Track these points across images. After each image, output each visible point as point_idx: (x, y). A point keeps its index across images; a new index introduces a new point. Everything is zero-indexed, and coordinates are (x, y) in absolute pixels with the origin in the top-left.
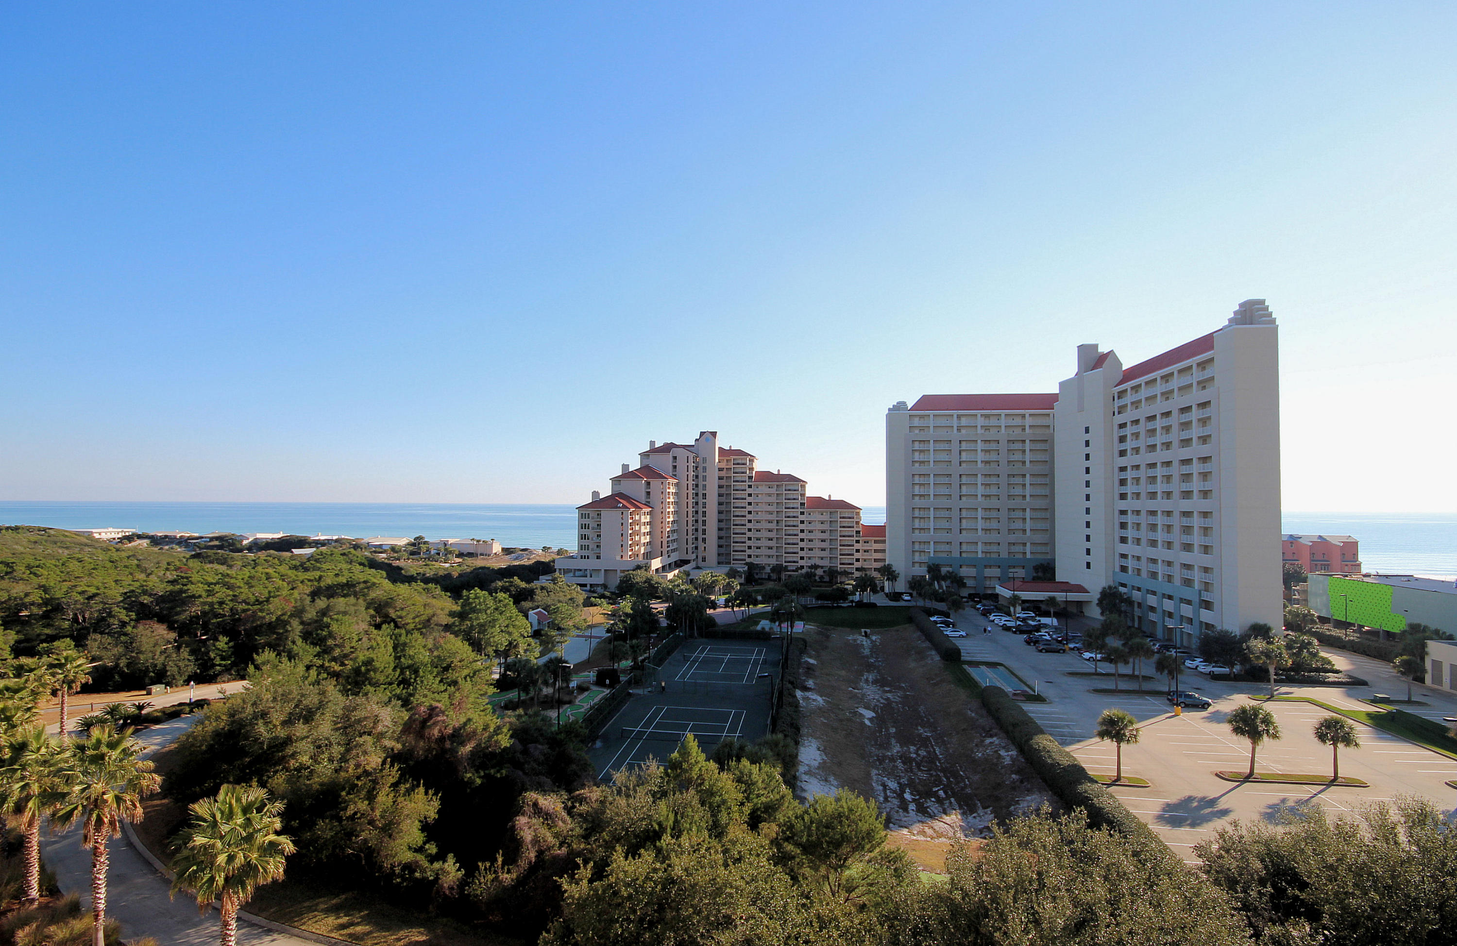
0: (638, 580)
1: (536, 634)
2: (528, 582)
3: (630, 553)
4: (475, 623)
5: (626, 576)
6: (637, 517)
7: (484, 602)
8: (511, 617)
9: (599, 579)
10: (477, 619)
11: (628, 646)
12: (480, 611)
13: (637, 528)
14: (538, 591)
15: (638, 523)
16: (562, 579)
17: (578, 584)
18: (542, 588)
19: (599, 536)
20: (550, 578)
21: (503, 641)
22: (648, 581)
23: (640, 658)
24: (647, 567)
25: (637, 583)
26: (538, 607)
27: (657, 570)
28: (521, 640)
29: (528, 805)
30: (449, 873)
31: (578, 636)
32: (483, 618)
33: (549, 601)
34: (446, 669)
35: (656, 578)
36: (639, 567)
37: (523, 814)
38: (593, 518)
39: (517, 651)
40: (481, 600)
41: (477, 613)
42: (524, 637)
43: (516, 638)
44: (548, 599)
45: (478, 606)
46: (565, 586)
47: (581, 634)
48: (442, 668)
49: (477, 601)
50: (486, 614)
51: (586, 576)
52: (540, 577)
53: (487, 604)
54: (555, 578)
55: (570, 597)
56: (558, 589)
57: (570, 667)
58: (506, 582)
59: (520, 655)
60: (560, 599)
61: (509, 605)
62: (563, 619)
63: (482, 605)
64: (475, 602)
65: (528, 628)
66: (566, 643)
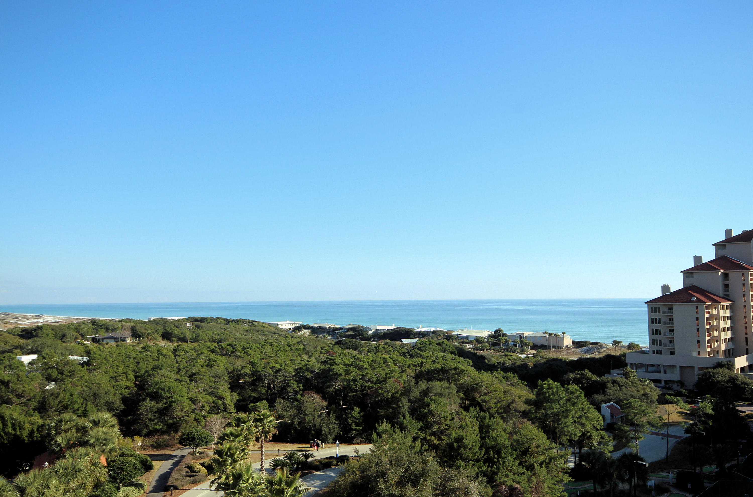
0: (720, 378)
1: (609, 428)
2: (599, 375)
3: (709, 350)
4: (549, 412)
5: (705, 374)
6: (715, 312)
7: (557, 392)
8: (583, 409)
9: (675, 376)
10: (551, 408)
11: (711, 450)
12: (553, 401)
13: (715, 323)
14: (610, 385)
15: (717, 317)
16: (634, 375)
17: (651, 380)
18: (614, 382)
19: (672, 331)
20: (621, 372)
21: (576, 432)
22: (733, 380)
23: (727, 465)
24: (731, 366)
25: (719, 382)
26: (610, 401)
27: (742, 369)
28: (594, 433)
31: (653, 433)
32: (556, 408)
33: (621, 395)
34: (525, 452)
35: (741, 377)
36: (719, 365)
38: (664, 312)
39: (591, 443)
40: (554, 391)
41: (551, 403)
42: (597, 430)
43: (589, 430)
44: (621, 393)
45: (551, 396)
46: (637, 381)
47: (657, 431)
48: (520, 451)
49: (550, 391)
50: (559, 404)
51: (659, 372)
52: (612, 371)
53: (560, 395)
54: (626, 372)
55: (643, 393)
56: (630, 384)
57: (645, 465)
58: (577, 374)
59: (594, 447)
60: (633, 394)
61: (580, 396)
62: (636, 415)
63: (555, 396)
64: (548, 392)
65: (600, 420)
66: (641, 440)
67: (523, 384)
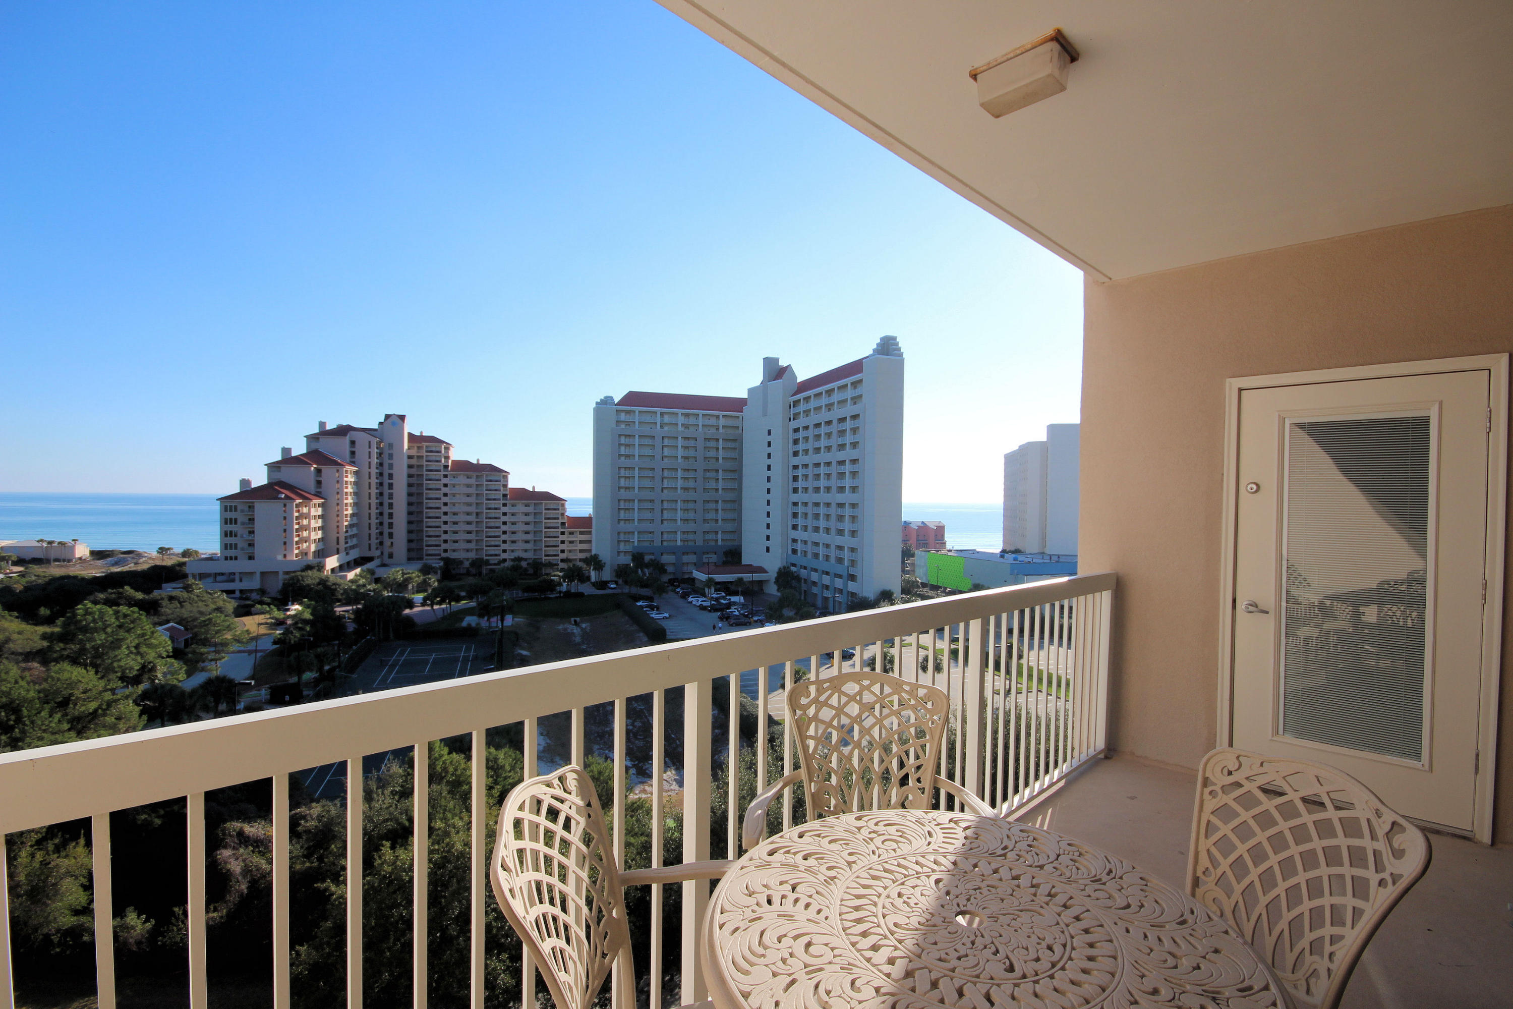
0: (309, 581)
1: (177, 654)
2: (147, 591)
3: (296, 551)
4: (88, 646)
5: (292, 578)
6: (305, 510)
7: (101, 618)
8: (143, 635)
9: (254, 584)
10: (94, 640)
11: (312, 655)
12: (96, 630)
13: (305, 522)
14: (165, 603)
15: (307, 516)
16: (199, 587)
17: (223, 591)
18: (171, 598)
19: (252, 532)
20: (181, 585)
21: (133, 664)
22: (323, 582)
24: (321, 567)
25: (308, 585)
26: (168, 622)
27: (333, 570)
28: (159, 662)
29: (231, 836)
30: (133, 927)
31: (240, 652)
32: (100, 638)
33: (185, 613)
34: (64, 703)
35: (332, 579)
36: (309, 567)
37: (225, 847)
38: (242, 511)
39: (153, 676)
40: (96, 617)
41: (92, 633)
42: (163, 658)
43: (151, 659)
44: (183, 610)
45: (92, 625)
46: (205, 595)
47: (242, 648)
48: (56, 703)
49: (90, 618)
50: (106, 633)
51: (233, 581)
52: (164, 585)
53: (106, 621)
54: (188, 585)
55: (214, 607)
56: (196, 598)
57: (251, 683)
58: (112, 593)
59: (159, 680)
60: (202, 609)
61: (140, 619)
62: (218, 632)
63: (97, 623)
64: (85, 620)
65: (169, 645)
66: (223, 660)
67: (11, 616)
